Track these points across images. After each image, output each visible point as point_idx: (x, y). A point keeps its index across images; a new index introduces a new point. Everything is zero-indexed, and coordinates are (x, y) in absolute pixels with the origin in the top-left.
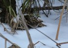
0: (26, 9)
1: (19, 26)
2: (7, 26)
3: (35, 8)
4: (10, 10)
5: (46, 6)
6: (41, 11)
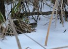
0: (15, 14)
1: (8, 31)
3: (24, 13)
5: (36, 11)
6: (31, 16)
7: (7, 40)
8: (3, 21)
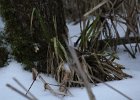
0: (89, 43)
1: (75, 78)
2: (50, 80)
4: (55, 45)
5: (132, 35)
6: (122, 47)
7: (72, 96)
8: (64, 59)
